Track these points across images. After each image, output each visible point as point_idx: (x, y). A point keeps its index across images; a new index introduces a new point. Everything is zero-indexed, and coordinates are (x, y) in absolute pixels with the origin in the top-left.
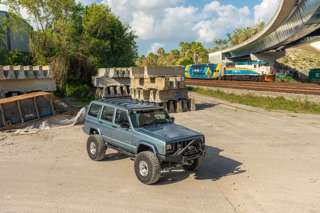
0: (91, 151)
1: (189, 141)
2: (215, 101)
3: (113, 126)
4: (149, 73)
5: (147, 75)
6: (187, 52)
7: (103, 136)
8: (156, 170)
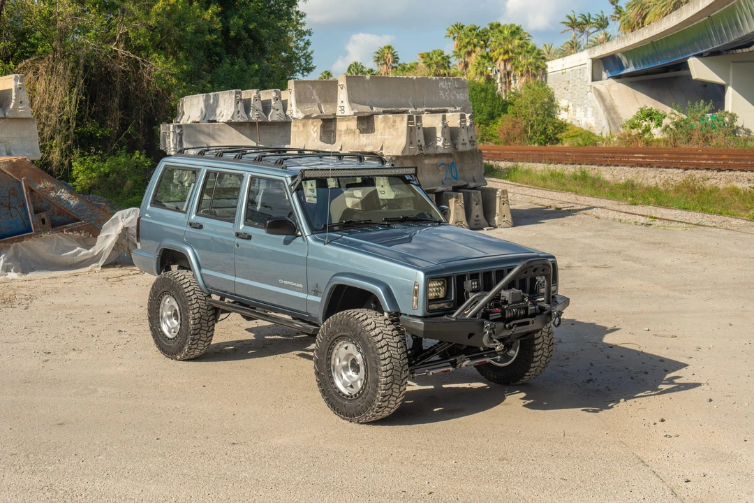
0: (165, 329)
1: (505, 272)
2: (576, 202)
3: (238, 235)
4: (352, 100)
5: (346, 104)
6: (473, 59)
7: (204, 271)
8: (393, 369)
